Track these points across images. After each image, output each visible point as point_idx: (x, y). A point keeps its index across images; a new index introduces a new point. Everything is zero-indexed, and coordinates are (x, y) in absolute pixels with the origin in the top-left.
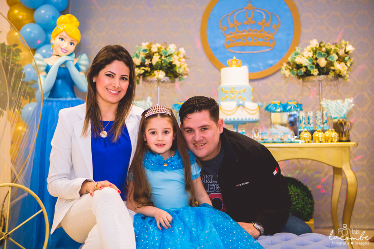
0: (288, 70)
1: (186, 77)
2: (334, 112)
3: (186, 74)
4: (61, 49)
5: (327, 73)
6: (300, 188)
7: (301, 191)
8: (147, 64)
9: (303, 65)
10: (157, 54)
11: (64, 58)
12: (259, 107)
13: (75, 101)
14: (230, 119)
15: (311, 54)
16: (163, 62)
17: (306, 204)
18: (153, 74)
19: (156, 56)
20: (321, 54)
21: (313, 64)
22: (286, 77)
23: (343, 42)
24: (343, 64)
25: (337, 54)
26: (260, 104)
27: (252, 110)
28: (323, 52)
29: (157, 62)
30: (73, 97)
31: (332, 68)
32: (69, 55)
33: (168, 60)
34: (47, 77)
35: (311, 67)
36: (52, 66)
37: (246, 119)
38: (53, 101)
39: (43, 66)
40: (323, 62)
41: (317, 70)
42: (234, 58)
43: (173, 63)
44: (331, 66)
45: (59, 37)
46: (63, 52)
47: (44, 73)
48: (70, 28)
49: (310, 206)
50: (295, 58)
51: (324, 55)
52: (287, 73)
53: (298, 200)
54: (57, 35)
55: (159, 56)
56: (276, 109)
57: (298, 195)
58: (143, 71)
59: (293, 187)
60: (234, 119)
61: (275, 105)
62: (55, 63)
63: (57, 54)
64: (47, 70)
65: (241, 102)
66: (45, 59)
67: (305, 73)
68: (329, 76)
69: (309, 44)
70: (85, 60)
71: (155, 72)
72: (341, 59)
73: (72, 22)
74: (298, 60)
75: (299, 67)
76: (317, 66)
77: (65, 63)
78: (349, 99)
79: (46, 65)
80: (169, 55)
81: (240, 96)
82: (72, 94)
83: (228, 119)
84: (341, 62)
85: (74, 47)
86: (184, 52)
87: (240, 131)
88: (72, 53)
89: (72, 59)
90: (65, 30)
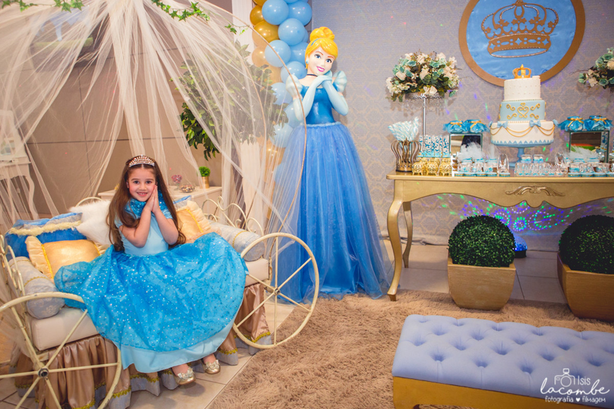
0: (594, 78)
1: (457, 90)
3: (457, 88)
4: (318, 67)
8: (414, 79)
10: (426, 66)
11: (321, 78)
12: (555, 125)
13: (334, 125)
14: (521, 142)
16: (433, 75)
18: (421, 90)
19: (425, 69)
26: (555, 121)
27: (548, 130)
29: (427, 76)
30: (332, 122)
32: (325, 74)
33: (440, 72)
34: (303, 101)
36: (308, 87)
37: (540, 141)
38: (311, 128)
39: (299, 88)
42: (522, 66)
43: (445, 76)
45: (314, 53)
46: (320, 70)
47: (300, 96)
48: (327, 42)
50: (606, 62)
52: (593, 82)
54: (312, 52)
55: (428, 69)
56: (576, 127)
58: (409, 87)
60: (526, 142)
61: (577, 123)
62: (311, 84)
63: (312, 74)
64: (303, 93)
65: (535, 121)
66: (300, 80)
70: (343, 78)
71: (425, 88)
73: (327, 36)
74: (612, 65)
77: (322, 83)
79: (302, 87)
80: (440, 67)
81: (532, 113)
82: (330, 118)
83: (518, 142)
85: (331, 63)
86: (456, 61)
87: (536, 158)
88: (329, 72)
89: (331, 79)
90: (321, 46)
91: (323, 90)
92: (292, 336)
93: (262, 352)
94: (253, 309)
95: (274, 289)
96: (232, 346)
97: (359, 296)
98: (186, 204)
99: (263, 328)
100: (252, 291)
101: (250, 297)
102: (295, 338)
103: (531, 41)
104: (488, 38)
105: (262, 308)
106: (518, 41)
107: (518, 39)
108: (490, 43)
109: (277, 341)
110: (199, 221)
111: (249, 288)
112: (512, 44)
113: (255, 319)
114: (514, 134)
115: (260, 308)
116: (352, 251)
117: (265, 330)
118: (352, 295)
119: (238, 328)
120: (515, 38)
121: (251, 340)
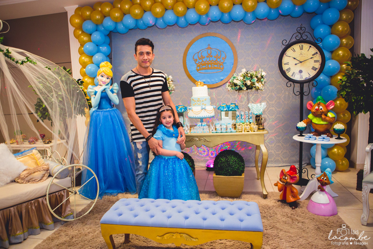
0: (230, 87)
1: (173, 91)
2: (255, 111)
3: (173, 90)
4: (102, 82)
5: (251, 88)
6: (237, 157)
7: (237, 159)
9: (238, 85)
11: (104, 87)
12: (214, 108)
13: (112, 110)
14: (198, 116)
15: (242, 78)
17: (240, 166)
20: (248, 79)
21: (243, 84)
22: (229, 91)
23: (260, 70)
24: (260, 83)
25: (257, 77)
26: (215, 106)
27: (210, 111)
28: (249, 77)
30: (110, 108)
31: (254, 86)
32: (106, 85)
34: (95, 98)
35: (242, 86)
36: (98, 91)
37: (207, 116)
38: (99, 111)
39: (93, 92)
40: (249, 83)
41: (245, 87)
42: (199, 81)
44: (253, 85)
45: (101, 75)
47: (94, 96)
48: (106, 70)
49: (242, 167)
50: (233, 80)
51: (249, 78)
52: (229, 88)
53: (236, 164)
54: (99, 74)
56: (223, 109)
57: (236, 161)
59: (233, 157)
60: (200, 116)
61: (223, 107)
62: (99, 89)
63: (100, 85)
64: (95, 94)
65: (204, 107)
66: (95, 88)
67: (239, 88)
68: (252, 90)
69: (241, 72)
70: (116, 86)
72: (259, 80)
73: (108, 66)
74: (235, 81)
75: (236, 85)
76: (246, 85)
77: (105, 89)
78: (264, 103)
79: (95, 91)
81: (203, 103)
82: (110, 106)
84: (259, 82)
85: (110, 80)
86: (172, 78)
87: (203, 124)
88: (108, 84)
89: (109, 87)
90: (103, 71)
91: (105, 92)
92: (85, 214)
93: (67, 223)
94: (62, 202)
95: (74, 192)
96: (51, 221)
97: (125, 194)
98: (32, 151)
99: (69, 211)
100: (62, 193)
101: (61, 196)
102: (86, 215)
103: (215, 66)
104: (196, 64)
105: (68, 201)
106: (210, 66)
107: (210, 65)
108: (197, 66)
109: (76, 217)
110: (38, 160)
111: (60, 192)
112: (207, 67)
113: (63, 207)
114: (195, 113)
115: (67, 200)
116: (121, 171)
117: (70, 212)
118: (122, 193)
119: (54, 211)
120: (208, 64)
121: (62, 217)
